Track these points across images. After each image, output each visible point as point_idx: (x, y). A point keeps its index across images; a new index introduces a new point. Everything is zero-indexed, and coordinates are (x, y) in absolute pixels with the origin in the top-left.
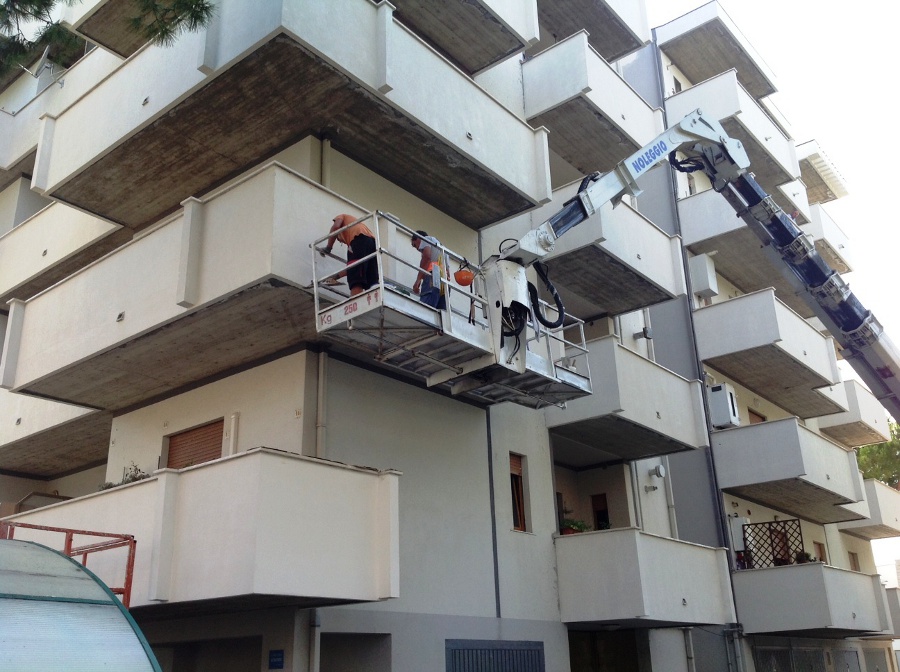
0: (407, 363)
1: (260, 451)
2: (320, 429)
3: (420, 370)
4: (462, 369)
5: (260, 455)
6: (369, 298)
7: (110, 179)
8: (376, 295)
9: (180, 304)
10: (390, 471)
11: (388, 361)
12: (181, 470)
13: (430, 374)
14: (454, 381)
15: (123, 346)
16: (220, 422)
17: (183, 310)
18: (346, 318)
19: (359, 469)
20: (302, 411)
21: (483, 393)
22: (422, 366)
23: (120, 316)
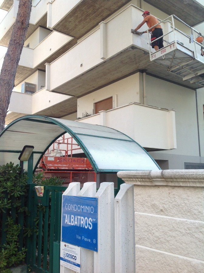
0: (177, 72)
1: (133, 104)
2: (145, 98)
3: (181, 75)
4: (197, 74)
5: (133, 105)
6: (171, 47)
7: (71, 22)
8: (174, 45)
9: (102, 58)
10: (172, 110)
11: (172, 71)
12: (107, 111)
13: (184, 76)
14: (192, 79)
15: (83, 75)
16: (111, 98)
17: (102, 60)
18: (162, 55)
19: (162, 109)
20: (139, 92)
21: (200, 83)
22: (182, 73)
23: (81, 65)
